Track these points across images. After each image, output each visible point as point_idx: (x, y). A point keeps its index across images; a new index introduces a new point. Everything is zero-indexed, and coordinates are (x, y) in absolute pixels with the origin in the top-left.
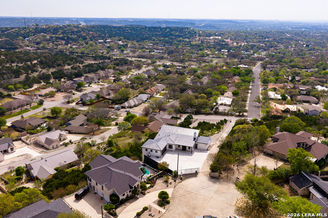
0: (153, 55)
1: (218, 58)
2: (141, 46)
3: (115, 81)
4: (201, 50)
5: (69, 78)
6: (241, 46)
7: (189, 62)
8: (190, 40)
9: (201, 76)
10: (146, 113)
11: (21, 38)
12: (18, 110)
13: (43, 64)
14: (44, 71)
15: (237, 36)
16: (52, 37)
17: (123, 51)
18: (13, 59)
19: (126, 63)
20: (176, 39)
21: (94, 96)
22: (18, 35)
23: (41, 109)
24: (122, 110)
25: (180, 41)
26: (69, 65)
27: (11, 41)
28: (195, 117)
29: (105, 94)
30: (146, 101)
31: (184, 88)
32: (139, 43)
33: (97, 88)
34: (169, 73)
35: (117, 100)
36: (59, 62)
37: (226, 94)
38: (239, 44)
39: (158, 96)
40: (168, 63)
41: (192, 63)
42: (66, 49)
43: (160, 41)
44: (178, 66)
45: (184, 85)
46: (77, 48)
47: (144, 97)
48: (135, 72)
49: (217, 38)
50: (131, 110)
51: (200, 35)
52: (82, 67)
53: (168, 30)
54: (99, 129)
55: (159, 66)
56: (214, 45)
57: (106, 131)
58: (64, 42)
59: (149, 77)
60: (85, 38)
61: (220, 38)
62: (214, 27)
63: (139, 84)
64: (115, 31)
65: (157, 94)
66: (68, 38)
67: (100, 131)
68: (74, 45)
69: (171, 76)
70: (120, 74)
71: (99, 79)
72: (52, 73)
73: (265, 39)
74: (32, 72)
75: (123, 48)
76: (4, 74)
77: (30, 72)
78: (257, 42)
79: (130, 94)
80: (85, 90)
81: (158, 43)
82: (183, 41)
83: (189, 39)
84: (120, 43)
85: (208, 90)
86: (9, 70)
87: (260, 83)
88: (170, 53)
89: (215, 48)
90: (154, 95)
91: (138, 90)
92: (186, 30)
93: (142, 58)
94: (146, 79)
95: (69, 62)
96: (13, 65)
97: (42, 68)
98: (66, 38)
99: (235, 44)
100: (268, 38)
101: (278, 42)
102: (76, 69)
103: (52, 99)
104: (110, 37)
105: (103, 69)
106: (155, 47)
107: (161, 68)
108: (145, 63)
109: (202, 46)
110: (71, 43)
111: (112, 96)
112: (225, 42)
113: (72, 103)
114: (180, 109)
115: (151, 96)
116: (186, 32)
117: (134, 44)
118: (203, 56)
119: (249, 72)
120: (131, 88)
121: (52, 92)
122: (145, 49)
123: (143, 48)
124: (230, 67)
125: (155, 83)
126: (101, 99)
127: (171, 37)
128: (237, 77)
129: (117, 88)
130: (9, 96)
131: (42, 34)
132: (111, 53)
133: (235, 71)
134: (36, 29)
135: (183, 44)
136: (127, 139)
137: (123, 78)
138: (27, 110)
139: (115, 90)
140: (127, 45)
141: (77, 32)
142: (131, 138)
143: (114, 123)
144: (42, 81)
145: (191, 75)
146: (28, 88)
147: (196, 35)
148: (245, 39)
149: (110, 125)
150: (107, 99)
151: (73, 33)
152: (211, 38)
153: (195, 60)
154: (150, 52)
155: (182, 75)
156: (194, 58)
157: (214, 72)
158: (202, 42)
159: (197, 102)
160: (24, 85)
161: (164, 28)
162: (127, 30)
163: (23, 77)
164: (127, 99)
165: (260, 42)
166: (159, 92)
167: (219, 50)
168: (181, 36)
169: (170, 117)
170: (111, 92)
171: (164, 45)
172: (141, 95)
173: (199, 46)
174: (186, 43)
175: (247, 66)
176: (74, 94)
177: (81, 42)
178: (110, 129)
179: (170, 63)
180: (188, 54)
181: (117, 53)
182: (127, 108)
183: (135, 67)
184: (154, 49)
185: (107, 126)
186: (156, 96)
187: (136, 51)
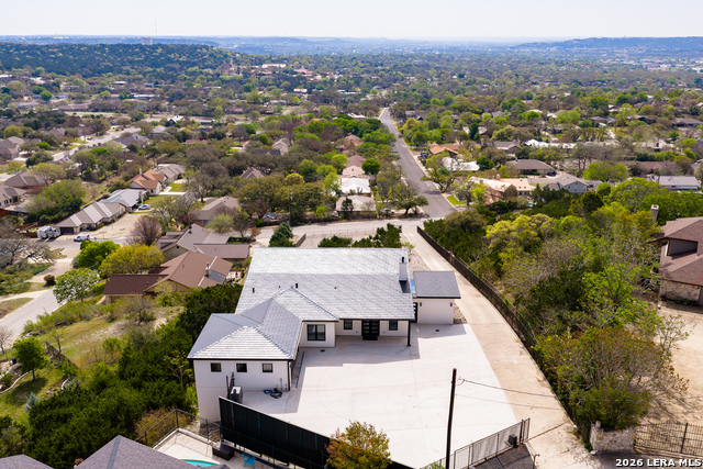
0: (132, 103)
1: (291, 104)
2: (97, 86)
3: (29, 163)
4: (248, 90)
6: (332, 80)
7: (228, 116)
8: (217, 70)
9: (269, 140)
10: (147, 235)
15: (317, 62)
17: (47, 98)
19: (60, 122)
20: (181, 69)
24: (64, 237)
25: (194, 73)
30: (135, 207)
31: (239, 164)
32: (89, 80)
34: (184, 137)
35: (43, 213)
37: (344, 172)
38: (328, 77)
39: (167, 192)
40: (176, 119)
41: (235, 116)
43: (145, 74)
44: (203, 124)
47: (129, 197)
48: (91, 142)
49: (277, 65)
50: (92, 235)
51: (237, 62)
53: (160, 50)
55: (155, 124)
56: (275, 80)
59: (133, 148)
61: (283, 66)
63: (105, 169)
64: (19, 56)
65: (163, 188)
69: (189, 142)
70: (46, 148)
73: (376, 66)
75: (45, 92)
78: (362, 73)
79: (82, 194)
81: (140, 79)
82: (201, 73)
83: (214, 69)
84: (38, 80)
85: (302, 164)
87: (406, 146)
88: (176, 98)
89: (278, 86)
90: (157, 191)
91: (105, 183)
92: (204, 50)
93: (103, 111)
94: (124, 156)
99: (319, 77)
100: (382, 65)
101: (403, 72)
104: (7, 67)
106: (135, 86)
107: (161, 129)
108: (115, 122)
109: (249, 81)
111: (27, 203)
112: (296, 73)
114: (245, 214)
115: (149, 195)
116: (204, 54)
117: (76, 83)
118: (256, 101)
119: (375, 125)
120: (85, 179)
122: (106, 92)
123: (103, 89)
124: (328, 118)
125: (151, 161)
127: (170, 65)
128: (352, 137)
129: (41, 182)
132: (15, 105)
133: (345, 123)
135: (202, 79)
136: (96, 327)
137: (58, 156)
139: (33, 189)
140: (56, 85)
142: (112, 320)
143: (40, 279)
145: (240, 140)
147: (228, 62)
148: (337, 68)
149: (26, 288)
150: (10, 213)
152: (265, 66)
153: (241, 110)
154: (122, 98)
155: (219, 138)
156: (238, 106)
157: (298, 127)
158: (246, 74)
159: (291, 192)
161: (150, 47)
162: (53, 53)
164: (75, 207)
165: (368, 72)
166: (168, 184)
167: (290, 89)
168: (194, 64)
169: (224, 239)
170: (20, 192)
171: (157, 83)
172: (118, 192)
173: (240, 82)
174: (210, 77)
175: (362, 116)
178: (28, 300)
179: (180, 118)
180: (221, 100)
181: (30, 103)
182: (81, 230)
183: (87, 130)
184: (133, 91)
185: (16, 292)
186: (162, 193)
187: (84, 98)
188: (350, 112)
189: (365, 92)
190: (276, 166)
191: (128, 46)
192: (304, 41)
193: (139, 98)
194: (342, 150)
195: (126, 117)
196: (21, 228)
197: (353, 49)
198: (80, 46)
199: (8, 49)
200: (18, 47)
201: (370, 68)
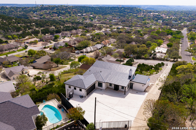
0: (111, 22)
1: (156, 25)
2: (104, 18)
4: (144, 20)
5: (51, 33)
6: (172, 18)
7: (135, 27)
8: (137, 15)
9: (143, 35)
10: (97, 56)
11: (32, 12)
12: (7, 52)
13: (37, 25)
14: (37, 29)
15: (169, 13)
16: (50, 12)
17: (92, 20)
18: (19, 22)
19: (92, 26)
20: (127, 14)
21: (63, 45)
22: (31, 11)
23: (24, 51)
24: (81, 54)
25: (130, 15)
26: (54, 26)
27: (26, 14)
28: (135, 61)
29: (72, 43)
30: (100, 49)
32: (103, 16)
33: (68, 40)
34: (121, 32)
35: (79, 47)
36: (48, 24)
37: (161, 46)
38: (171, 17)
39: (110, 46)
40: (120, 27)
41: (137, 27)
42: (57, 19)
43: (117, 15)
44: (127, 29)
45: (130, 39)
46: (64, 18)
47: (99, 46)
48: (97, 32)
49: (155, 14)
50: (87, 54)
51: (144, 12)
52: (62, 28)
53: (123, 9)
54: (57, 66)
55: (115, 28)
56: (153, 18)
57: (62, 68)
58: (57, 15)
59: (106, 34)
60: (70, 13)
61: (157, 14)
62: (153, 9)
63: (97, 39)
64: (89, 9)
65: (109, 45)
66: (59, 12)
67: (58, 68)
68: (62, 17)
69: (121, 34)
70: (86, 32)
71: (71, 35)
72: (41, 30)
73: (189, 14)
74: (29, 30)
75: (92, 19)
76: (10, 29)
77: (27, 29)
78: (183, 17)
80: (60, 41)
81: (116, 16)
82: (132, 15)
83: (136, 14)
84: (92, 16)
85: (147, 42)
86: (14, 27)
87: (187, 40)
88: (123, 21)
89: (153, 20)
91: (96, 42)
92: (135, 9)
93: (104, 24)
94: (104, 36)
95: (55, 24)
96: (18, 25)
97: (36, 27)
98: (58, 12)
99: (168, 17)
100: (191, 14)
102: (58, 28)
103: (35, 45)
104: (85, 12)
105: (76, 29)
106: (114, 18)
107: (115, 30)
108: (105, 27)
109: (145, 18)
110: (60, 16)
111: (77, 45)
112: (160, 16)
113: (47, 48)
114: (125, 54)
115: (105, 46)
117: (100, 17)
118: (145, 24)
119: (179, 33)
120: (92, 41)
121: (36, 41)
122: (106, 19)
123: (106, 18)
124: (164, 30)
125: (109, 38)
126: (68, 46)
127: (124, 13)
128: (170, 36)
129: (81, 40)
130: (6, 42)
131: (45, 10)
132: (84, 21)
133: (168, 31)
134: (42, 7)
135: (132, 17)
137: (88, 34)
138: (14, 52)
139: (79, 42)
140: (95, 17)
141: (65, 9)
143: (70, 63)
144: (33, 35)
145: (136, 34)
146: (22, 38)
147: (141, 12)
148: (174, 15)
149: (67, 64)
150: (73, 47)
151: (63, 9)
152: (151, 14)
153: (140, 26)
154: (109, 21)
155: (129, 33)
156: (139, 25)
157: (153, 32)
158: (145, 16)
159: (138, 49)
160: (20, 36)
161: (120, 8)
162: (97, 9)
163: (21, 32)
164: (85, 47)
165: (185, 16)
166: (111, 44)
167: (157, 21)
168: (131, 13)
169: (115, 60)
170: (76, 42)
171: (120, 17)
172: (97, 45)
173: (142, 18)
174: (134, 16)
175: (176, 30)
176: (51, 43)
177: (67, 15)
178: (66, 67)
179: (122, 27)
180: (135, 23)
181: (88, 21)
182: (85, 53)
183: (98, 29)
184: (113, 19)
185: (65, 65)
186: (108, 46)
187: (100, 21)
188: (173, 28)
189: (181, 23)
190: (140, 42)
191: (115, 7)
192: (168, 6)
193: (114, 21)
194: (164, 39)
195: (108, 26)
196: (73, 50)
197: (184, 9)
198: (104, 7)
199: (87, 8)
200: (89, 7)
201: (186, 15)
